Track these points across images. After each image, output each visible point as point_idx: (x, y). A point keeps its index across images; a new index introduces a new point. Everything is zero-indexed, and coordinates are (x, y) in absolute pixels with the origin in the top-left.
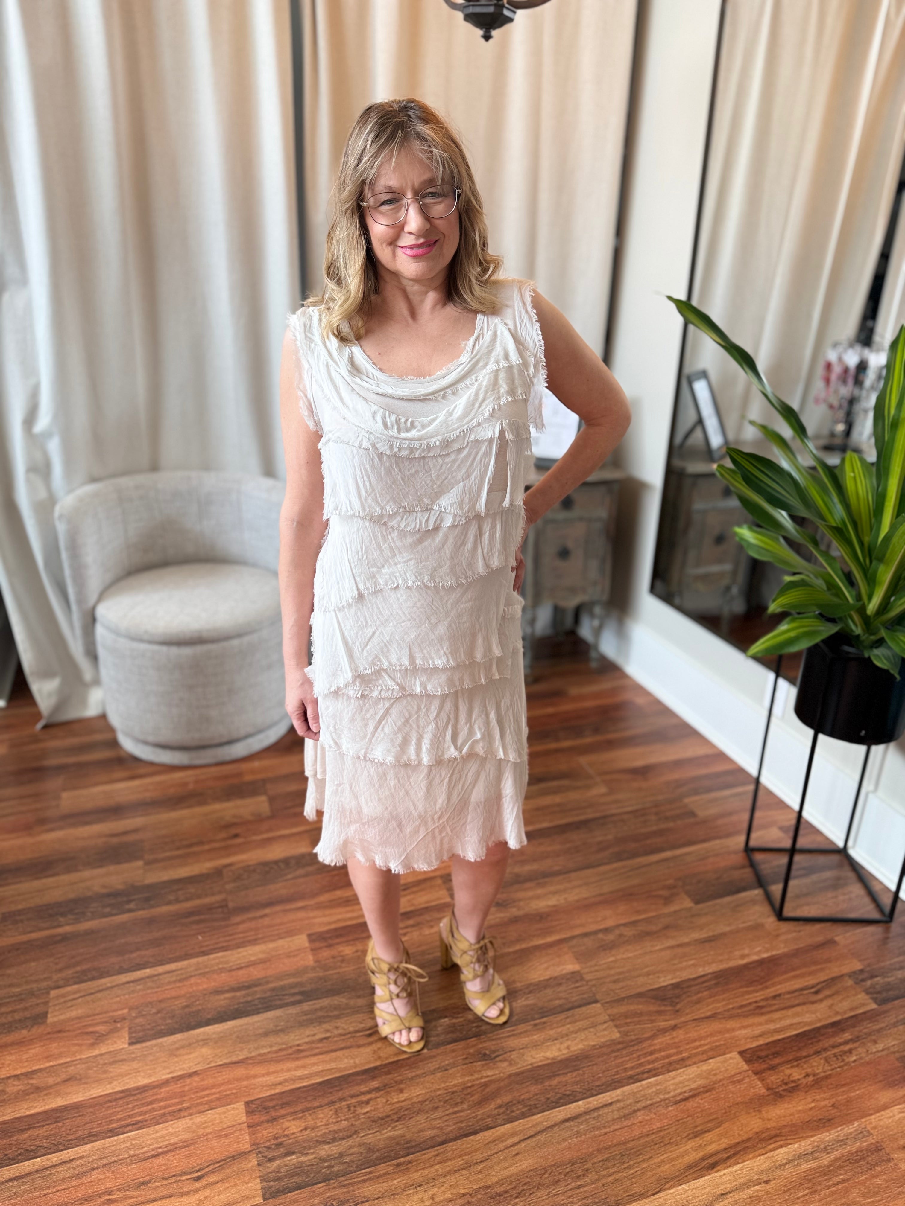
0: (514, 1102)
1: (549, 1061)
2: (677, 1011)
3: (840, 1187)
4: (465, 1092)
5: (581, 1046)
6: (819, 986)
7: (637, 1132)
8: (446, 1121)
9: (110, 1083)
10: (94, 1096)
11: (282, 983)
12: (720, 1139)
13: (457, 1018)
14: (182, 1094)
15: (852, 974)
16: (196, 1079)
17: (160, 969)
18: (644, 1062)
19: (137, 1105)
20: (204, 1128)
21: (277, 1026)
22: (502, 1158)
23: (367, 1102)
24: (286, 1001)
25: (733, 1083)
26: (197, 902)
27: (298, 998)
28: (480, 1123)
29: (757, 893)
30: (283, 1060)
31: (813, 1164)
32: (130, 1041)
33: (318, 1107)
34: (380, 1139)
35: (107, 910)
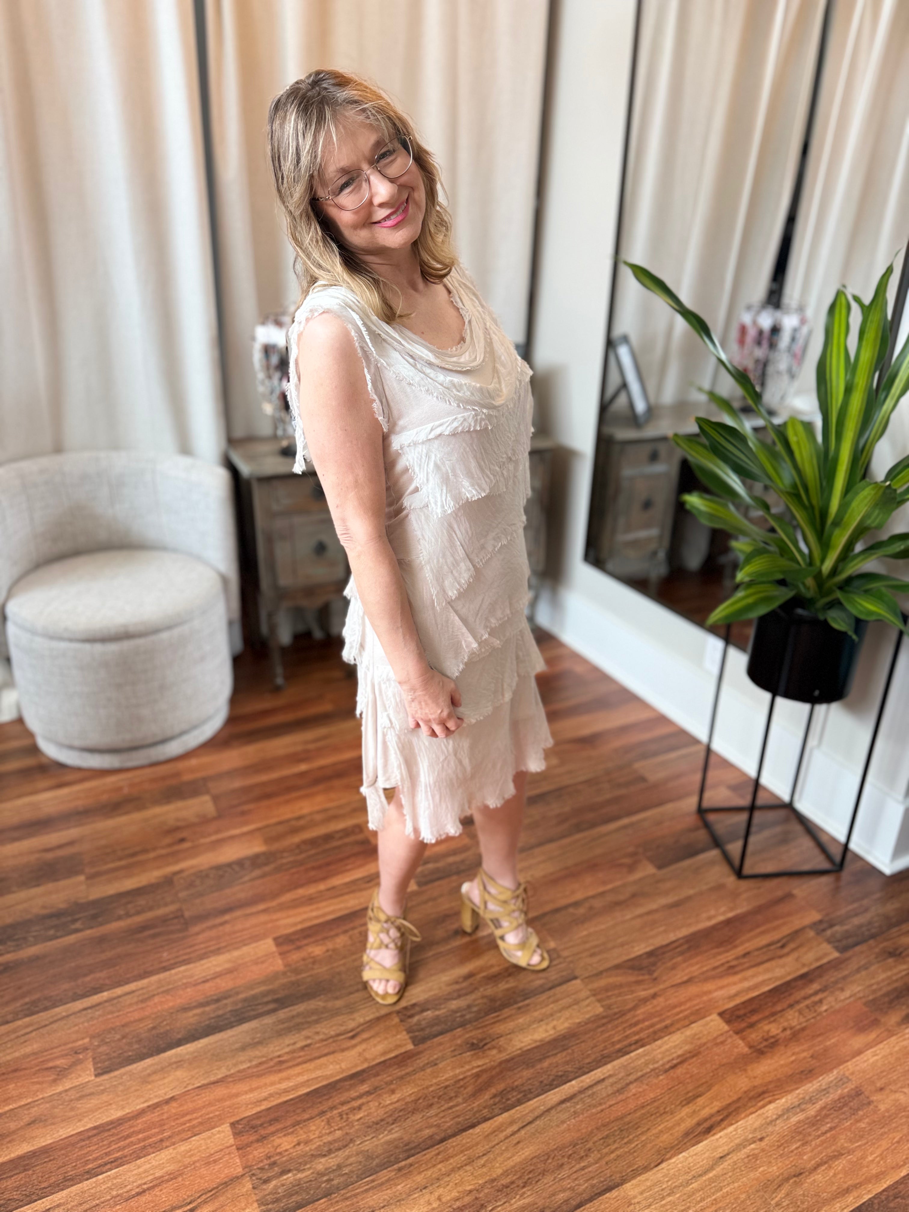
0: (509, 1089)
1: (538, 1044)
2: (655, 979)
3: (828, 1135)
4: (458, 1085)
5: (566, 1025)
6: (784, 941)
7: (632, 1106)
8: (443, 1117)
9: (80, 1120)
10: (64, 1136)
11: (252, 992)
12: (712, 1103)
13: (439, 1009)
14: (161, 1124)
15: (814, 925)
16: (174, 1104)
17: (119, 991)
18: (630, 1034)
19: (113, 1141)
20: (190, 1156)
21: (253, 1039)
22: (503, 1148)
23: (359, 1108)
24: (260, 1011)
25: (717, 1045)
26: (149, 915)
27: (271, 1006)
28: (477, 1116)
29: (714, 853)
30: (264, 1074)
31: (801, 1116)
32: (96, 1072)
33: (308, 1119)
34: (377, 1145)
35: (52, 932)
